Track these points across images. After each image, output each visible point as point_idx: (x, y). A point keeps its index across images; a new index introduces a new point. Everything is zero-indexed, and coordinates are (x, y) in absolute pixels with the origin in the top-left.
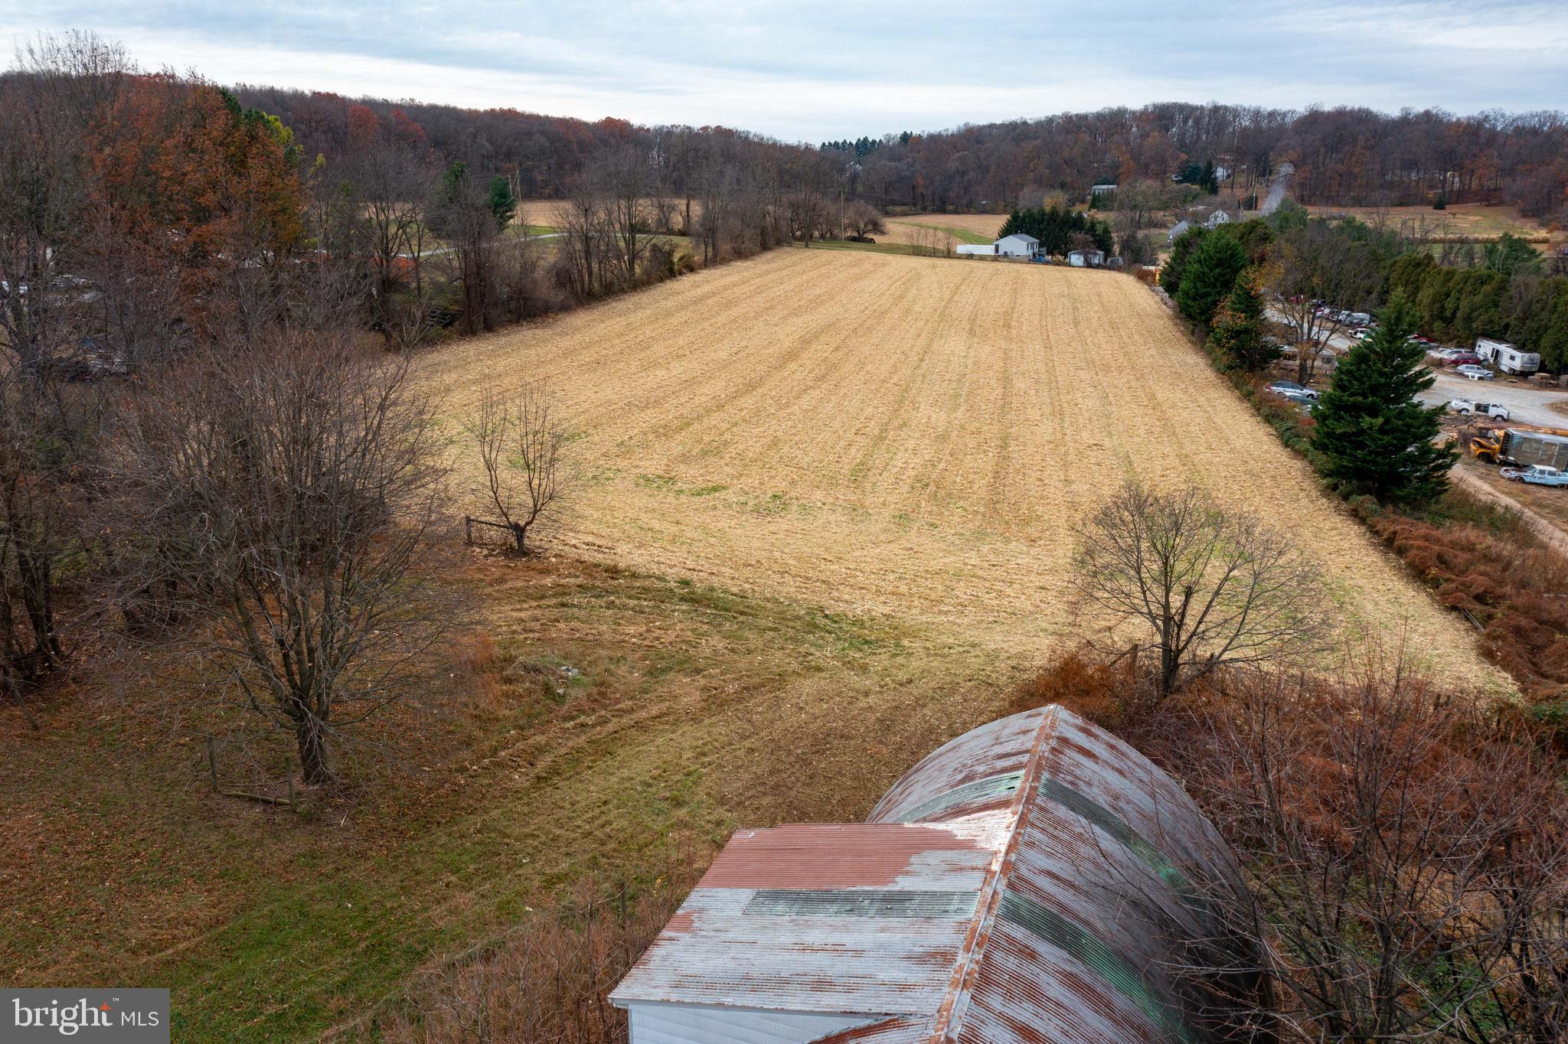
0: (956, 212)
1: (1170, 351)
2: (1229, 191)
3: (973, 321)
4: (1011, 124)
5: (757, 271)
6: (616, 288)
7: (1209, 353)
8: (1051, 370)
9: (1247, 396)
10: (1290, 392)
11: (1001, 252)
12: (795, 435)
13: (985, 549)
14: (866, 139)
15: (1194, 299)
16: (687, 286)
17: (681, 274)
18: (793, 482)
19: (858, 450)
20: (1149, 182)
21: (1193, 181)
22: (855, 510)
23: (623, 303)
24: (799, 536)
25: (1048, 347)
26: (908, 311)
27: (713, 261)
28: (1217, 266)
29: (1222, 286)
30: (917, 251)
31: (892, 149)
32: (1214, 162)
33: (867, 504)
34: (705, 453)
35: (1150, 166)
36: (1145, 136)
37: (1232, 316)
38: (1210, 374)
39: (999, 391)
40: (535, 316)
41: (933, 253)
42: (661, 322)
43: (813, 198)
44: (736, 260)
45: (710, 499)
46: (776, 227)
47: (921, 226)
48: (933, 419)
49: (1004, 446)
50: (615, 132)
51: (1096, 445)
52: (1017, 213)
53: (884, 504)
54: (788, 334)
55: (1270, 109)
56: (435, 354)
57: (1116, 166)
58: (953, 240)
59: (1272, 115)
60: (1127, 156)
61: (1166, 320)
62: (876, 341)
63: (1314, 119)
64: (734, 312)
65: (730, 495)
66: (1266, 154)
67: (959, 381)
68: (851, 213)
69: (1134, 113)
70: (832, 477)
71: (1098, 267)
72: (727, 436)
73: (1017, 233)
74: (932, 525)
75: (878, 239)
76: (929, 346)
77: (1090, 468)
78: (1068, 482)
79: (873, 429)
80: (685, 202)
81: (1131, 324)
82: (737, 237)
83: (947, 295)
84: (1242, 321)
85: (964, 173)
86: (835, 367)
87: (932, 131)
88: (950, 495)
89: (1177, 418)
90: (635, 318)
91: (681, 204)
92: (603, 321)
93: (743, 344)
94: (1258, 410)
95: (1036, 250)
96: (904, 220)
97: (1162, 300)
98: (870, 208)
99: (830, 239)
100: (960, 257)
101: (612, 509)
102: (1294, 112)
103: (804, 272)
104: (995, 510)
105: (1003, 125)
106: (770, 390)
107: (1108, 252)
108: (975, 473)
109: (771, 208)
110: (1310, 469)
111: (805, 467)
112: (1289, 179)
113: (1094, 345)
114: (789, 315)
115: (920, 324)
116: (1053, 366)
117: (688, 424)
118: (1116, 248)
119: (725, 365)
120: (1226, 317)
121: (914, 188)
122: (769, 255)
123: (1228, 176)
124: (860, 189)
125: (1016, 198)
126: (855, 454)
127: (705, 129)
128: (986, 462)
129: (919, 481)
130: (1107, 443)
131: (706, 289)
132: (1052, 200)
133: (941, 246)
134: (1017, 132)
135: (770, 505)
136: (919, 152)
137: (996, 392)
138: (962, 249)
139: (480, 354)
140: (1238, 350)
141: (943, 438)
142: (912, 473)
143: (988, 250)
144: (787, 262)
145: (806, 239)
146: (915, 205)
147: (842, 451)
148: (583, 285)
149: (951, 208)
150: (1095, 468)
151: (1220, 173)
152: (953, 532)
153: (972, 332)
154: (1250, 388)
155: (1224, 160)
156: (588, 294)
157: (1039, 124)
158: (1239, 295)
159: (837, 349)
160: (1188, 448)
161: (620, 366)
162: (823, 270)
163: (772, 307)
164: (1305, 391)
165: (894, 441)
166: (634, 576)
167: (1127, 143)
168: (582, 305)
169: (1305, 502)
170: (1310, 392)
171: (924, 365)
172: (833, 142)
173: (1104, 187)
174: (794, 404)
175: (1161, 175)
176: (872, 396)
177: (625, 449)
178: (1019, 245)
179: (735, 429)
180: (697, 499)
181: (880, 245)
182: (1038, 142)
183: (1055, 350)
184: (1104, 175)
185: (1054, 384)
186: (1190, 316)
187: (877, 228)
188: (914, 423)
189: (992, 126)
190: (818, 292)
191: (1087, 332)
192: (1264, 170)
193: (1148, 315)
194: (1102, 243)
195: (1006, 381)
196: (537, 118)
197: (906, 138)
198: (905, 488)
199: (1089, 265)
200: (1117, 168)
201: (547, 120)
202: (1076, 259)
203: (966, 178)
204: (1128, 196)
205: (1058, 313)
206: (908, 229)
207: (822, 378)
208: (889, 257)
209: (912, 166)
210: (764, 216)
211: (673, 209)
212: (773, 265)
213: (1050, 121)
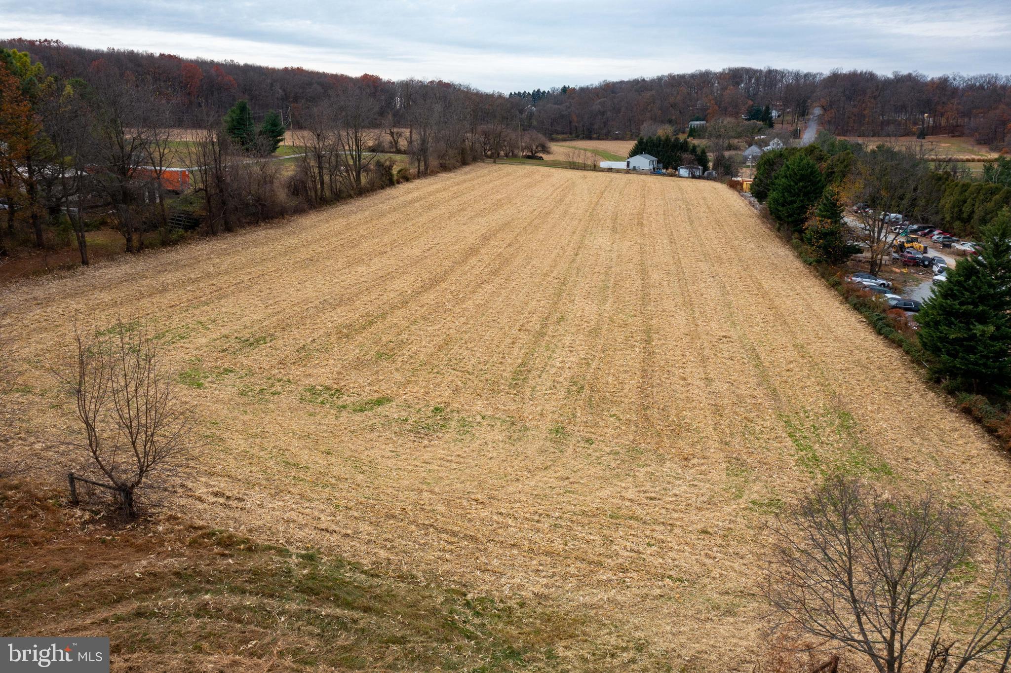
0: (598, 139)
1: (764, 244)
2: (780, 126)
3: (614, 219)
4: (634, 81)
5: (456, 180)
6: (344, 195)
7: (795, 247)
8: (678, 263)
9: (834, 286)
10: (867, 282)
11: (631, 167)
12: (466, 332)
13: (641, 473)
14: (539, 90)
15: (783, 206)
16: (402, 192)
17: (399, 183)
18: (457, 390)
19: (521, 349)
20: (729, 119)
21: (757, 119)
22: (513, 424)
23: (349, 206)
24: (454, 466)
25: (673, 242)
26: (566, 212)
27: (422, 174)
28: (800, 180)
29: (804, 196)
30: (573, 166)
31: (555, 97)
32: (770, 107)
33: (526, 415)
34: (380, 356)
35: (726, 108)
36: (724, 89)
37: (820, 221)
38: (798, 264)
39: (639, 283)
40: (272, 218)
41: (583, 167)
42: (374, 222)
43: (499, 128)
44: (442, 172)
45: (371, 417)
46: (472, 149)
47: (575, 148)
48: (586, 313)
49: (648, 341)
50: (370, 84)
51: (725, 337)
52: (641, 139)
53: (542, 415)
54: (472, 232)
55: (805, 71)
56: (173, 253)
57: (704, 109)
58: (598, 158)
59: (807, 75)
60: (713, 102)
61: (756, 218)
62: (542, 237)
63: (835, 78)
64: (434, 213)
65: (391, 411)
66: (805, 101)
67: (606, 274)
68: (526, 139)
69: (715, 74)
70: (494, 382)
71: (699, 178)
72: (404, 336)
73: (642, 153)
74: (587, 441)
75: (545, 157)
76: (582, 242)
77: (725, 364)
78: (708, 380)
79: (535, 324)
80: (408, 130)
81: (731, 223)
82: (441, 156)
83: (594, 200)
84: (828, 225)
85: (603, 113)
86: (507, 261)
87: (582, 86)
88: (603, 399)
89: (784, 307)
90: (353, 219)
91: (407, 132)
92: (328, 221)
93: (436, 241)
94: (846, 298)
95: (655, 166)
96: (563, 144)
97: (750, 203)
98: (540, 135)
99: (512, 157)
100: (603, 170)
101: (264, 435)
102: (821, 74)
103: (491, 181)
104: (647, 418)
105: (629, 82)
106: (451, 284)
107: (706, 168)
108: (626, 372)
109: (469, 135)
110: (907, 358)
111: (471, 371)
112: (820, 117)
113: (707, 239)
114: (476, 216)
115: (575, 223)
116: (679, 259)
117: (371, 323)
118: (711, 165)
119: (417, 261)
120: (814, 222)
121: (570, 122)
122: (467, 169)
123: (779, 116)
124: (535, 123)
125: (639, 129)
126: (517, 354)
127: (432, 82)
128: (633, 358)
129: (575, 383)
130: (732, 333)
131: (416, 194)
132: (663, 131)
133: (589, 162)
134: (639, 86)
135: (430, 421)
136: (573, 99)
137: (637, 284)
138: (604, 164)
139: (212, 253)
140: (825, 248)
141: (595, 332)
142: (568, 374)
143: (622, 165)
144: (479, 173)
145: (495, 157)
146: (571, 134)
147: (507, 350)
148: (316, 192)
149: (595, 136)
150: (729, 363)
151: (774, 114)
152: (608, 450)
153: (614, 230)
154: (836, 278)
155: (776, 106)
156: (320, 199)
157: (652, 81)
158: (825, 205)
159: (510, 245)
160: (801, 338)
161: (328, 264)
162: (505, 180)
163: (463, 209)
164: (878, 281)
165: (553, 336)
166: (251, 549)
167: (712, 93)
168: (315, 208)
169: (915, 396)
170: (882, 282)
171: (578, 260)
172: (517, 92)
173: (698, 122)
174: (470, 299)
175: (736, 115)
176: (535, 289)
177: (304, 354)
178: (643, 162)
179: (413, 328)
180: (358, 417)
181: (546, 161)
182: (653, 92)
183: (678, 246)
184: (697, 115)
185: (681, 275)
186: (779, 218)
187: (545, 150)
188: (570, 317)
189: (622, 82)
190: (499, 197)
191: (700, 229)
192: (803, 112)
193: (742, 215)
194: (702, 160)
195: (643, 273)
196: (318, 73)
197: (565, 89)
198: (562, 393)
199: (694, 177)
200: (706, 110)
201: (324, 75)
202: (683, 172)
203: (605, 116)
204: (715, 129)
205: (677, 213)
206: (567, 150)
207: (495, 273)
208: (553, 170)
209: (569, 108)
210: (464, 141)
211: (400, 135)
212: (469, 176)
213: (660, 79)
